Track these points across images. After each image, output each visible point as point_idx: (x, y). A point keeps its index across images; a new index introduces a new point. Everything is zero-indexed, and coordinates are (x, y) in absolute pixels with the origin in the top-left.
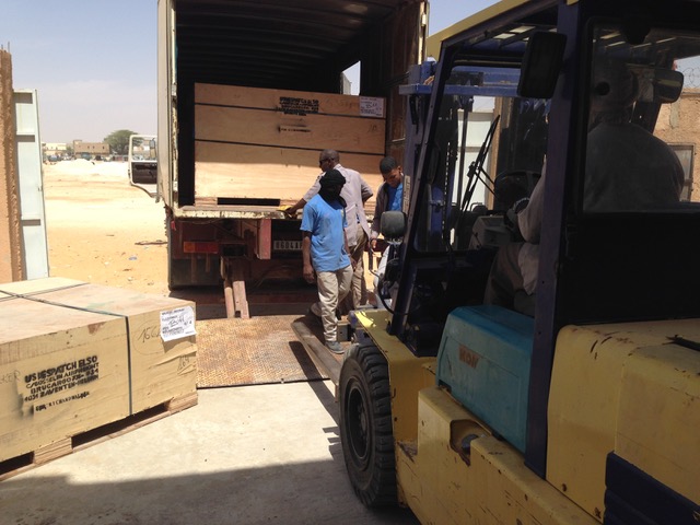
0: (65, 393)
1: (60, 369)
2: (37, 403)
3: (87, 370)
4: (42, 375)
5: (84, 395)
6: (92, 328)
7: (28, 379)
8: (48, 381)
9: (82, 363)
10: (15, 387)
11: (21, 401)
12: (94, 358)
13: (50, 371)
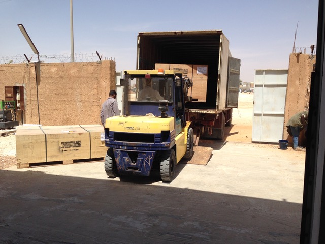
0: (72, 149)
1: (71, 142)
2: (64, 149)
3: (78, 144)
4: (66, 143)
5: (77, 150)
6: (80, 134)
7: (62, 143)
8: (67, 144)
9: (77, 142)
10: (59, 144)
11: (60, 148)
12: (80, 141)
13: (68, 142)
